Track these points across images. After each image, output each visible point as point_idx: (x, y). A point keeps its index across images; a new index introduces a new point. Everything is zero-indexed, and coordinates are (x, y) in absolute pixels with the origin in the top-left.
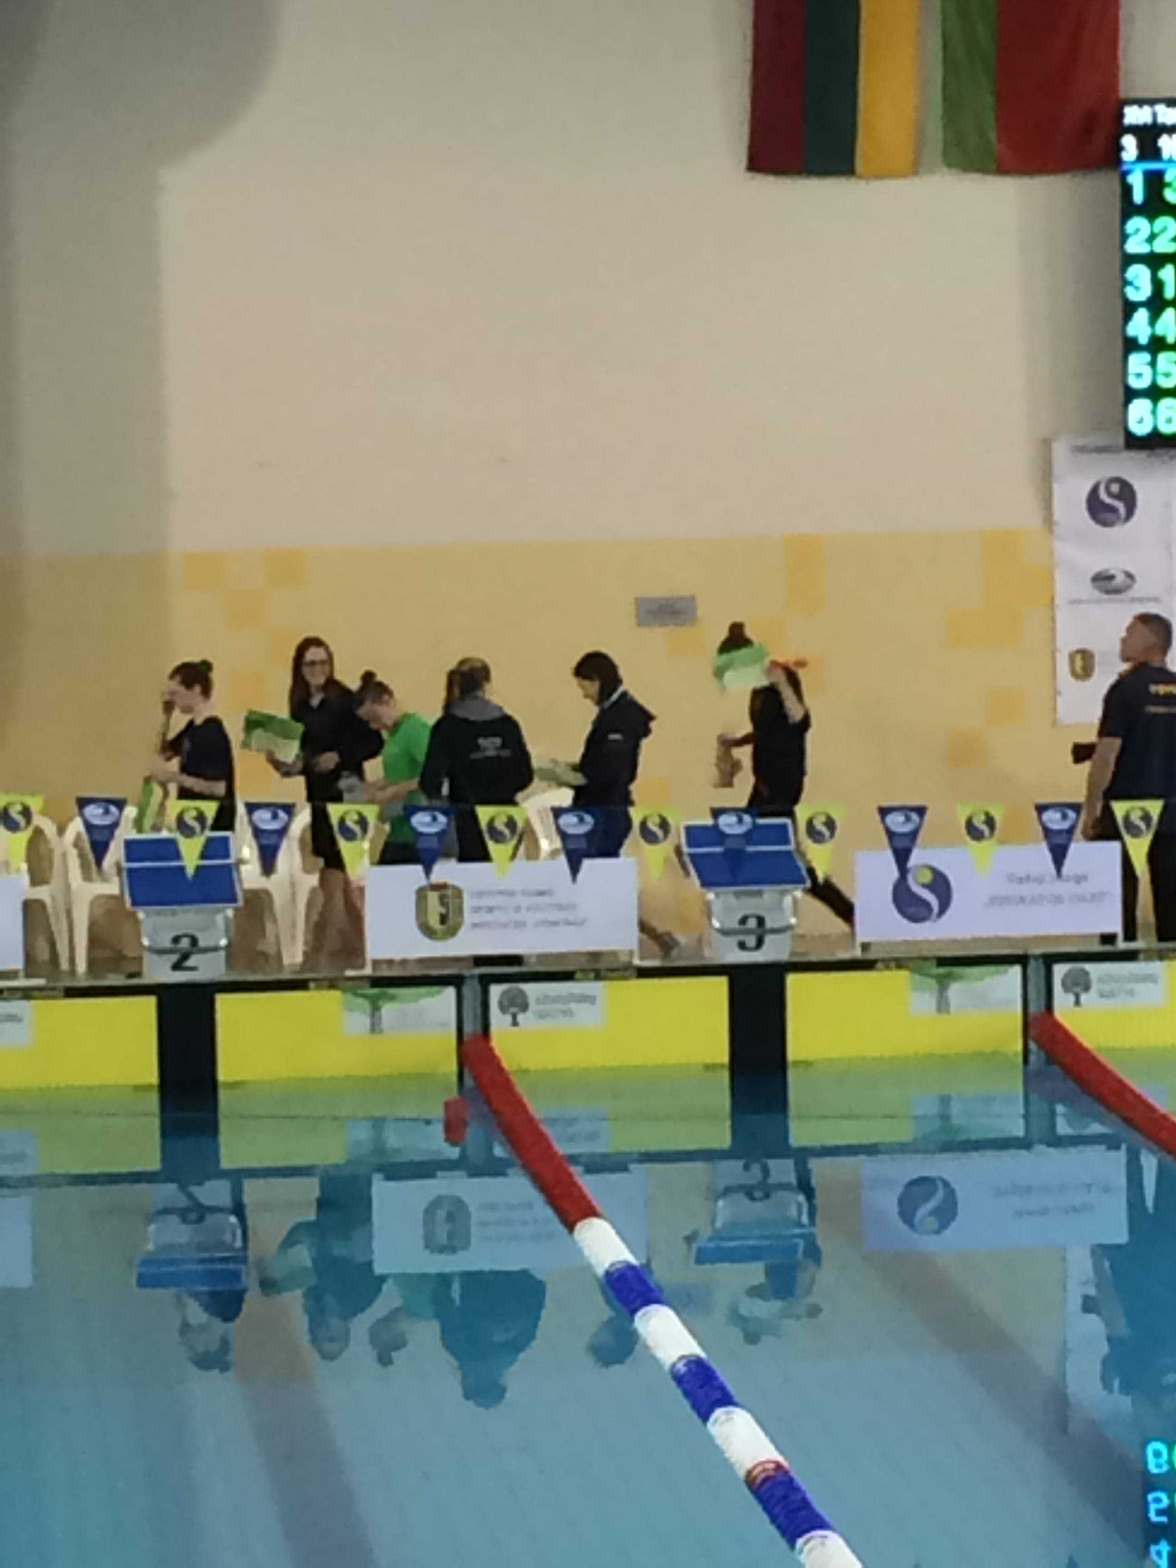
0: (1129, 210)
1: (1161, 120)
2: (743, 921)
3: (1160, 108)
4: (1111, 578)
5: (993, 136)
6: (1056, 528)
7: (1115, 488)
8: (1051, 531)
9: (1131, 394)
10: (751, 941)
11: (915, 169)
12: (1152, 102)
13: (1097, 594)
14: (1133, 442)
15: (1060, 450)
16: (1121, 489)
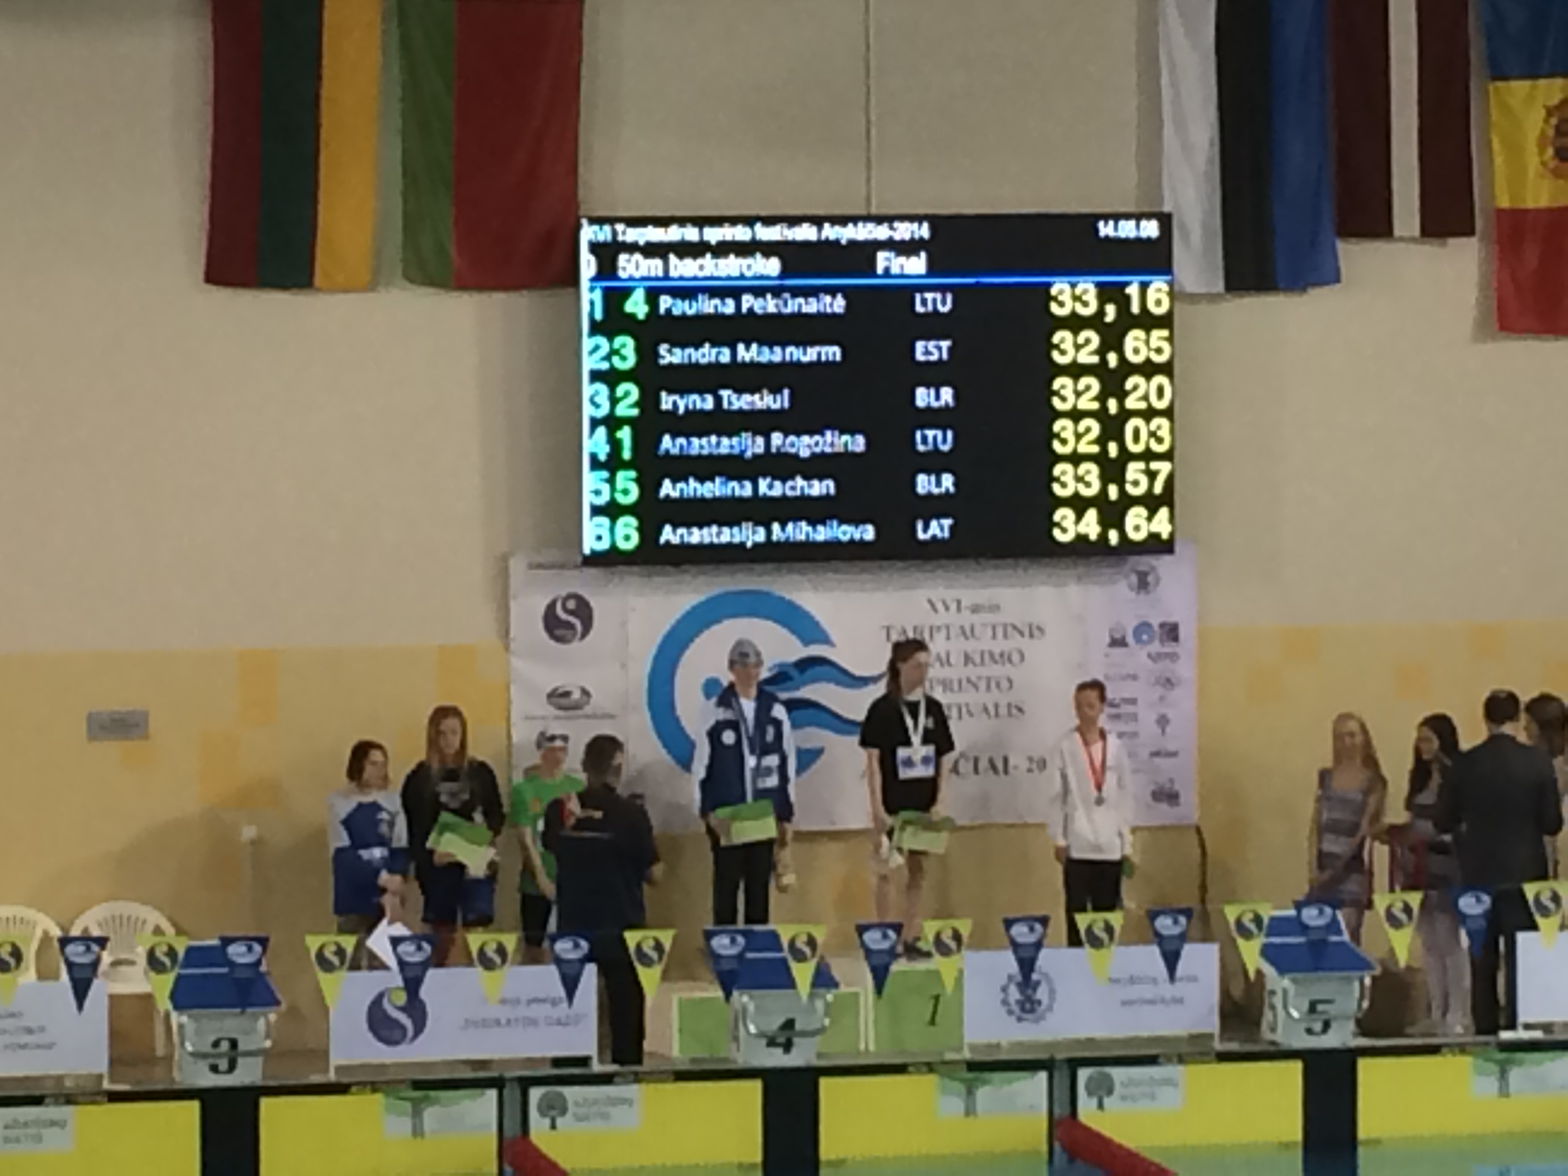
0: (587, 327)
1: (620, 238)
2: (216, 1044)
3: (620, 227)
4: (567, 694)
5: (452, 251)
6: (513, 646)
7: (571, 604)
8: (507, 648)
9: (588, 510)
10: (223, 1064)
11: (374, 282)
12: (612, 221)
13: (552, 711)
14: (590, 559)
15: (517, 567)
16: (578, 606)
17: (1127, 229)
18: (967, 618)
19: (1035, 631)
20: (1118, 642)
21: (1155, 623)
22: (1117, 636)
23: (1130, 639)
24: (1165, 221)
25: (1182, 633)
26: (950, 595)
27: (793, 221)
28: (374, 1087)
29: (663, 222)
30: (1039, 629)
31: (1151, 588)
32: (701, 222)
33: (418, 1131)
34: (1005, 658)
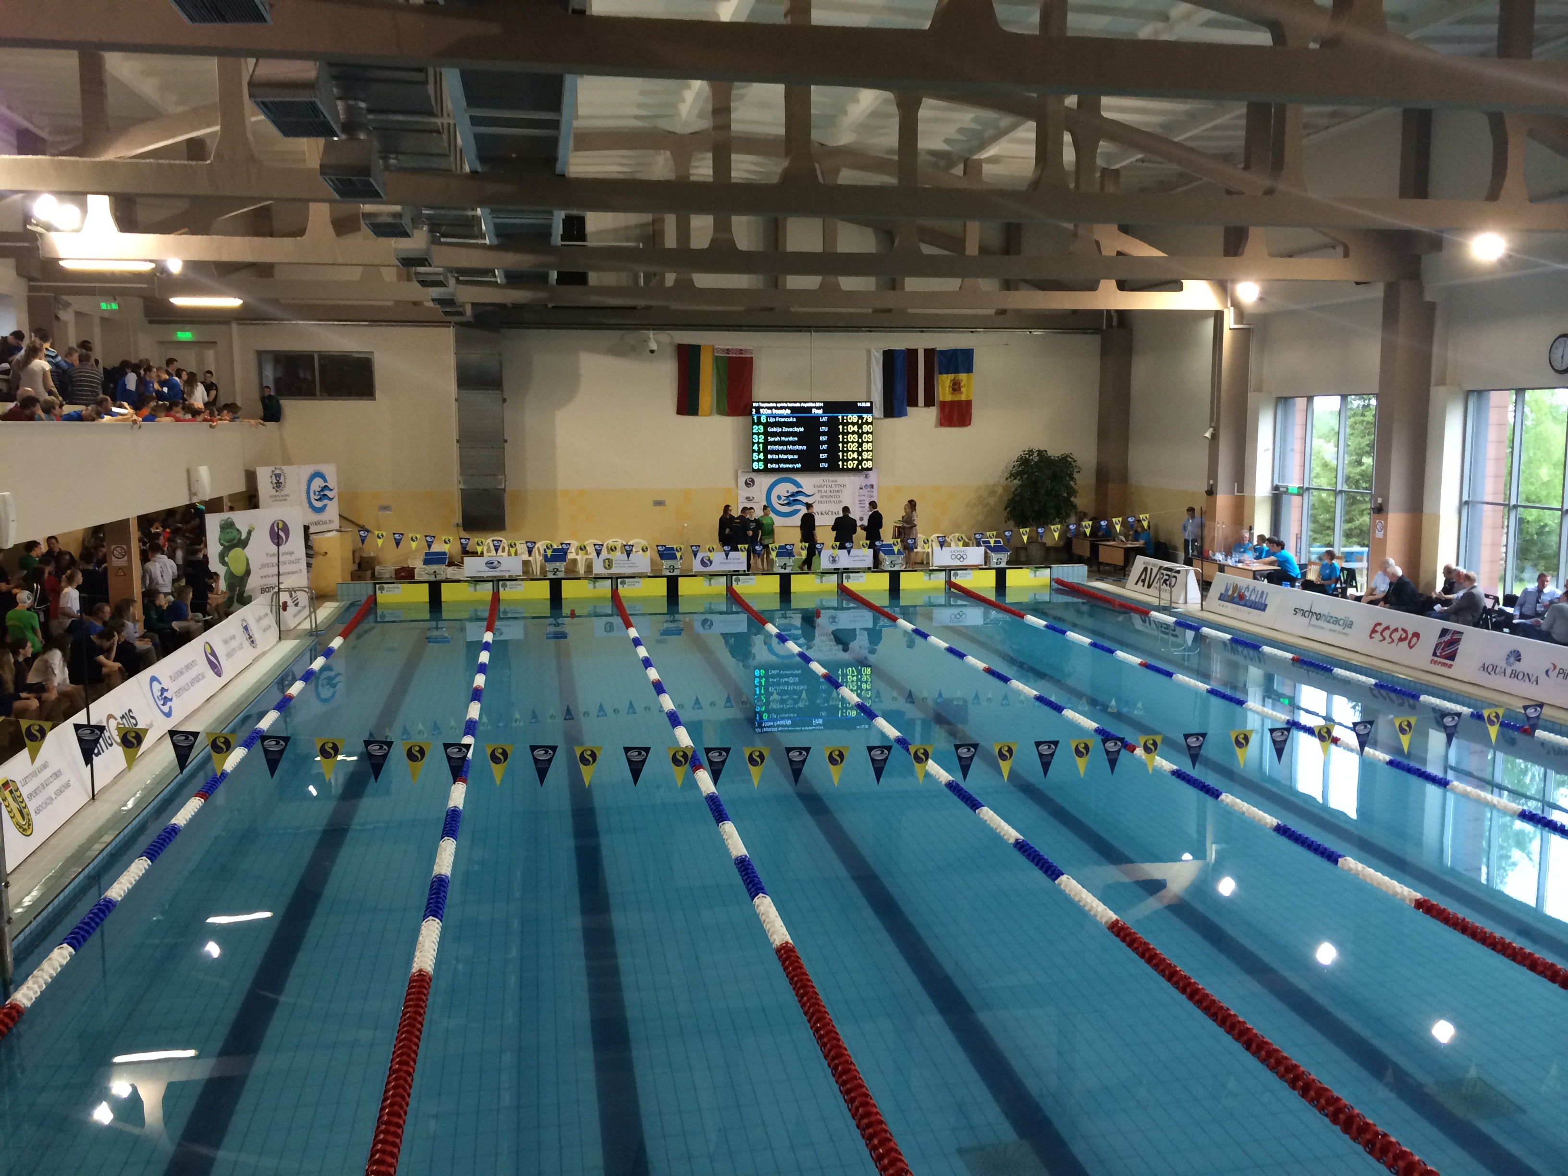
0: (754, 424)
1: (761, 406)
2: (670, 566)
3: (760, 403)
4: (749, 498)
5: (726, 408)
6: (739, 488)
7: (750, 480)
8: (737, 488)
9: (754, 461)
10: (671, 571)
11: (711, 414)
12: (758, 402)
13: (744, 502)
14: (754, 471)
15: (740, 472)
16: (752, 480)
17: (864, 405)
18: (830, 483)
19: (844, 486)
20: (861, 488)
21: (869, 485)
23: (864, 487)
24: (871, 403)
25: (874, 486)
26: (827, 478)
27: (795, 402)
28: (702, 576)
29: (769, 402)
31: (867, 477)
32: (776, 402)
33: (710, 585)
34: (838, 491)
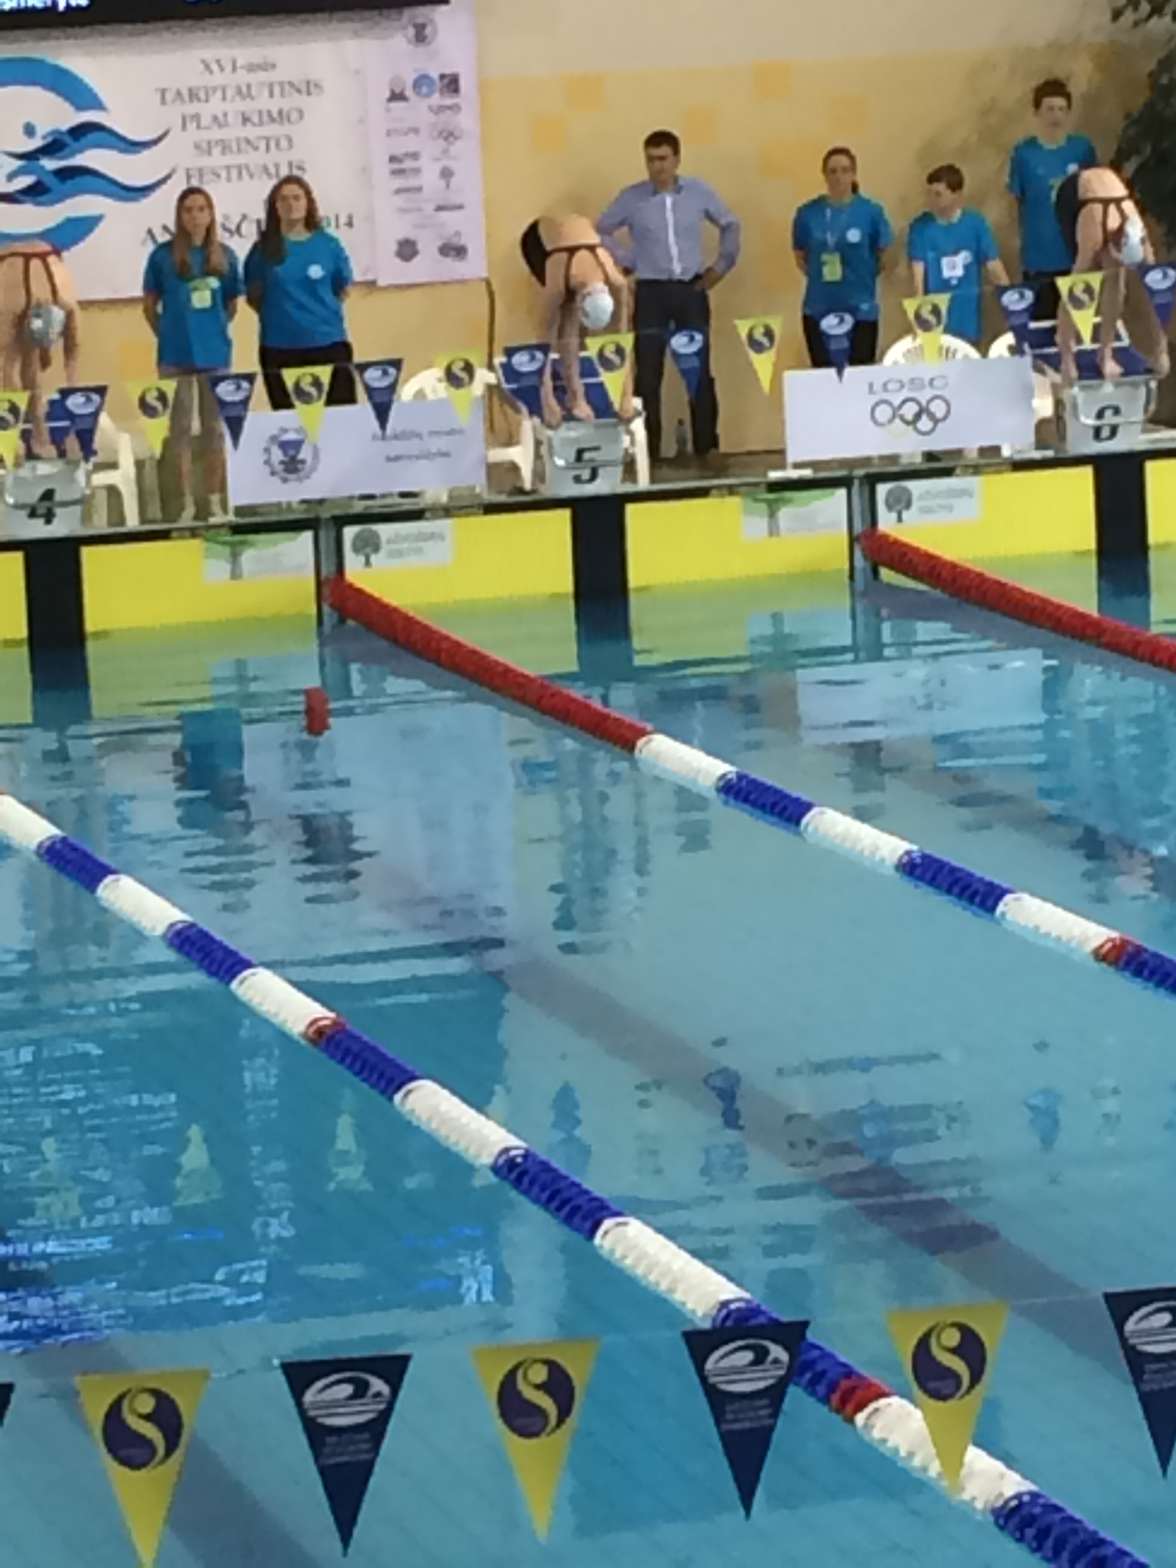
18: (243, 78)
19: (310, 87)
20: (397, 96)
21: (435, 75)
22: (397, 91)
23: (409, 93)
25: (463, 83)
30: (317, 86)
31: (429, 39)
34: (282, 117)
